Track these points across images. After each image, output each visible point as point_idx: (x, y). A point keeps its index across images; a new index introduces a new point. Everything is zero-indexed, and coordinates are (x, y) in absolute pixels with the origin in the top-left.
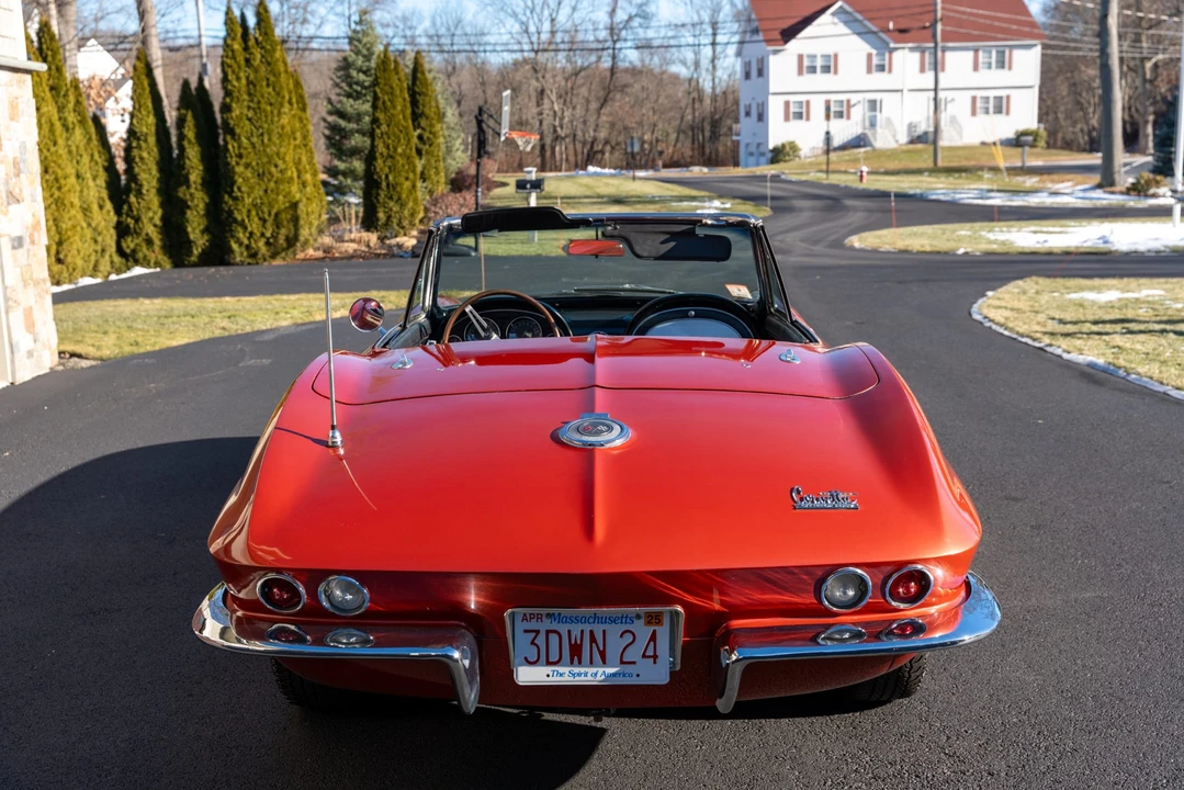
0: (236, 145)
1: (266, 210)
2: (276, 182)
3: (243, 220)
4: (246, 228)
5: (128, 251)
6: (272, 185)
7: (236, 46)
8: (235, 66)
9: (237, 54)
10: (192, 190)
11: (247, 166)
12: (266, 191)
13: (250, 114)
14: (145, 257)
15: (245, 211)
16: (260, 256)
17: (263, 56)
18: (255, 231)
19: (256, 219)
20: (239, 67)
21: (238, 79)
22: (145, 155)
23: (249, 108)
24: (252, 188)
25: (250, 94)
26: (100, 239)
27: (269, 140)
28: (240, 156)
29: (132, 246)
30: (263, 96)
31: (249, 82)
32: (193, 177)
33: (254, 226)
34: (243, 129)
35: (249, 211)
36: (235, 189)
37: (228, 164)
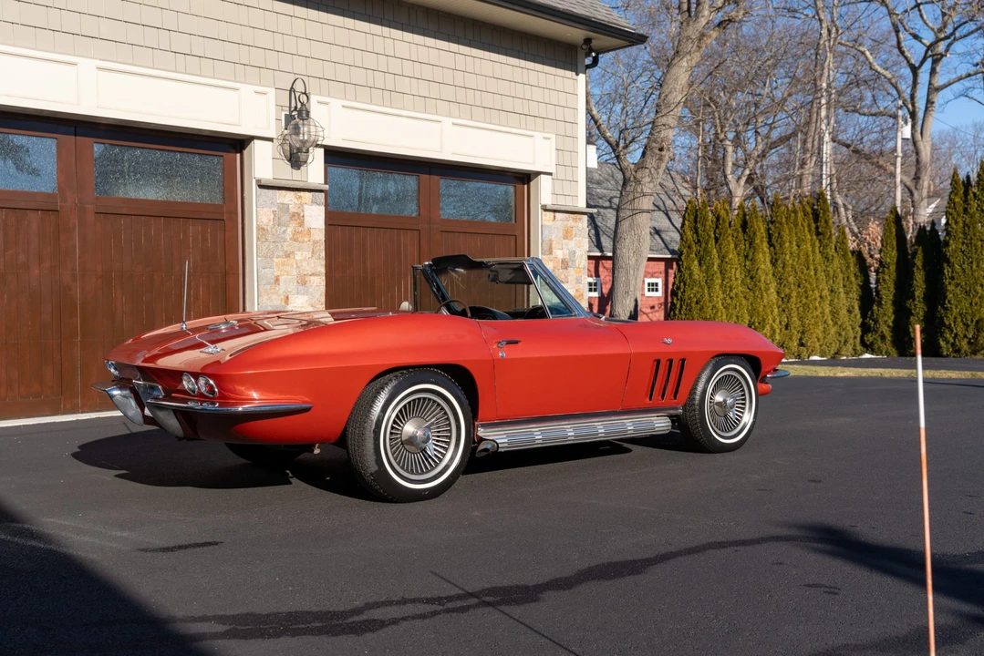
0: (950, 270)
1: (969, 318)
2: (980, 298)
3: (950, 325)
4: (952, 331)
5: (868, 343)
6: (977, 299)
7: (957, 200)
8: (955, 214)
9: (957, 206)
10: (916, 302)
11: (957, 285)
12: (971, 304)
13: (964, 248)
14: (879, 347)
15: (952, 318)
16: (963, 352)
17: (979, 206)
18: (959, 333)
19: (961, 324)
20: (958, 215)
21: (956, 223)
22: (887, 277)
23: (963, 243)
24: (960, 301)
25: (965, 234)
26: (843, 333)
27: (978, 266)
28: (952, 278)
29: (871, 339)
30: (974, 235)
31: (965, 225)
32: (917, 294)
33: (959, 329)
34: (957, 259)
35: (955, 318)
36: (946, 302)
37: (944, 284)
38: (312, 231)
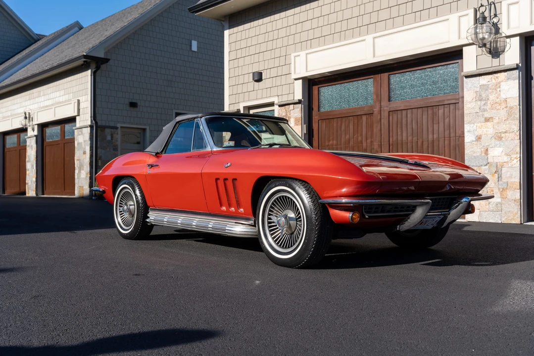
38: (508, 100)
